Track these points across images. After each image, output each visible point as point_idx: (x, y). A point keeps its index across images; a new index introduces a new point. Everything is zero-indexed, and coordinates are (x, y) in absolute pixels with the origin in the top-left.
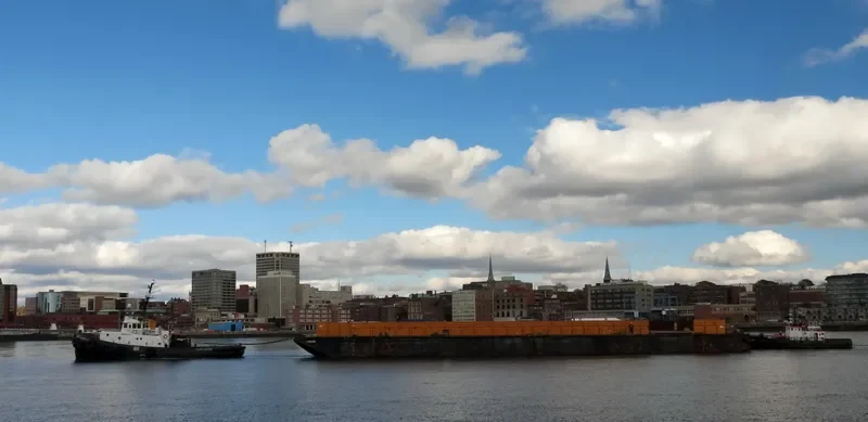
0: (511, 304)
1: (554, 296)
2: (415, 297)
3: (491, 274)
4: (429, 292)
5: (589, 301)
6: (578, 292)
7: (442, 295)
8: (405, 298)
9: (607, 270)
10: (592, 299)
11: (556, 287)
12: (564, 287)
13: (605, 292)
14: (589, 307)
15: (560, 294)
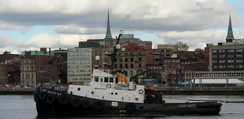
0: (129, 63)
1: (174, 56)
2: (28, 54)
3: (108, 32)
4: (43, 50)
5: (211, 62)
6: (199, 51)
7: (56, 53)
8: (17, 56)
9: (230, 29)
10: (213, 59)
11: (176, 46)
12: (185, 46)
13: (226, 53)
14: (210, 67)
15: (180, 54)
